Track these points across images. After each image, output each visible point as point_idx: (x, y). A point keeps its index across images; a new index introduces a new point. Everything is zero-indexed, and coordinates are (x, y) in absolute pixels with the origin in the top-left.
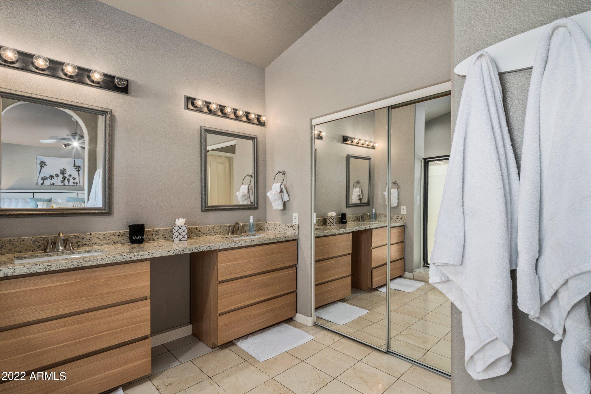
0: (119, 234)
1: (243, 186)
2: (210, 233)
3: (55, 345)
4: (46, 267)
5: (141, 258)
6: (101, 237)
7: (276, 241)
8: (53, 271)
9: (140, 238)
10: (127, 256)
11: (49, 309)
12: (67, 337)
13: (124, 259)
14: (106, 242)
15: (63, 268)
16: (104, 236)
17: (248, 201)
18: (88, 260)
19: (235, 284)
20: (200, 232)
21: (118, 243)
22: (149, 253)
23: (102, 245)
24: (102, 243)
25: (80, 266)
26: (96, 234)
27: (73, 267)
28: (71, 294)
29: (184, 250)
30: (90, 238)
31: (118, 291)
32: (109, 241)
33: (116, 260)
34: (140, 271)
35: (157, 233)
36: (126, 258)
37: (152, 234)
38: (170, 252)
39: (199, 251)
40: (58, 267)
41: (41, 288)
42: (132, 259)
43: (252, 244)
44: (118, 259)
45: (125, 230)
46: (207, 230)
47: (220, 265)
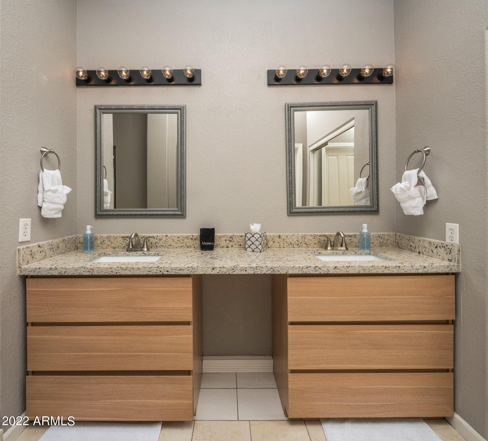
0: (192, 237)
1: (360, 180)
2: (300, 245)
3: (99, 352)
4: (90, 270)
5: (179, 274)
6: (176, 240)
7: (403, 272)
8: (95, 275)
9: (210, 243)
10: (164, 268)
11: (95, 314)
12: (109, 347)
13: (161, 271)
14: (180, 245)
15: (103, 274)
16: (178, 239)
17: (367, 200)
18: (125, 269)
19: (318, 332)
20: (285, 242)
21: (191, 247)
22: (188, 268)
23: (176, 248)
24: (176, 245)
25: (118, 274)
26: (171, 236)
27: (112, 274)
28: (113, 303)
29: (233, 269)
30: (166, 240)
31: (157, 308)
32: (183, 244)
33: (152, 272)
34: (180, 289)
35: (231, 239)
36: (163, 271)
37: (226, 240)
38: (215, 269)
39: (256, 273)
40: (99, 272)
41: (88, 291)
42: (169, 273)
43: (349, 273)
44: (154, 271)
45: (197, 234)
46: (295, 240)
47: (291, 297)
